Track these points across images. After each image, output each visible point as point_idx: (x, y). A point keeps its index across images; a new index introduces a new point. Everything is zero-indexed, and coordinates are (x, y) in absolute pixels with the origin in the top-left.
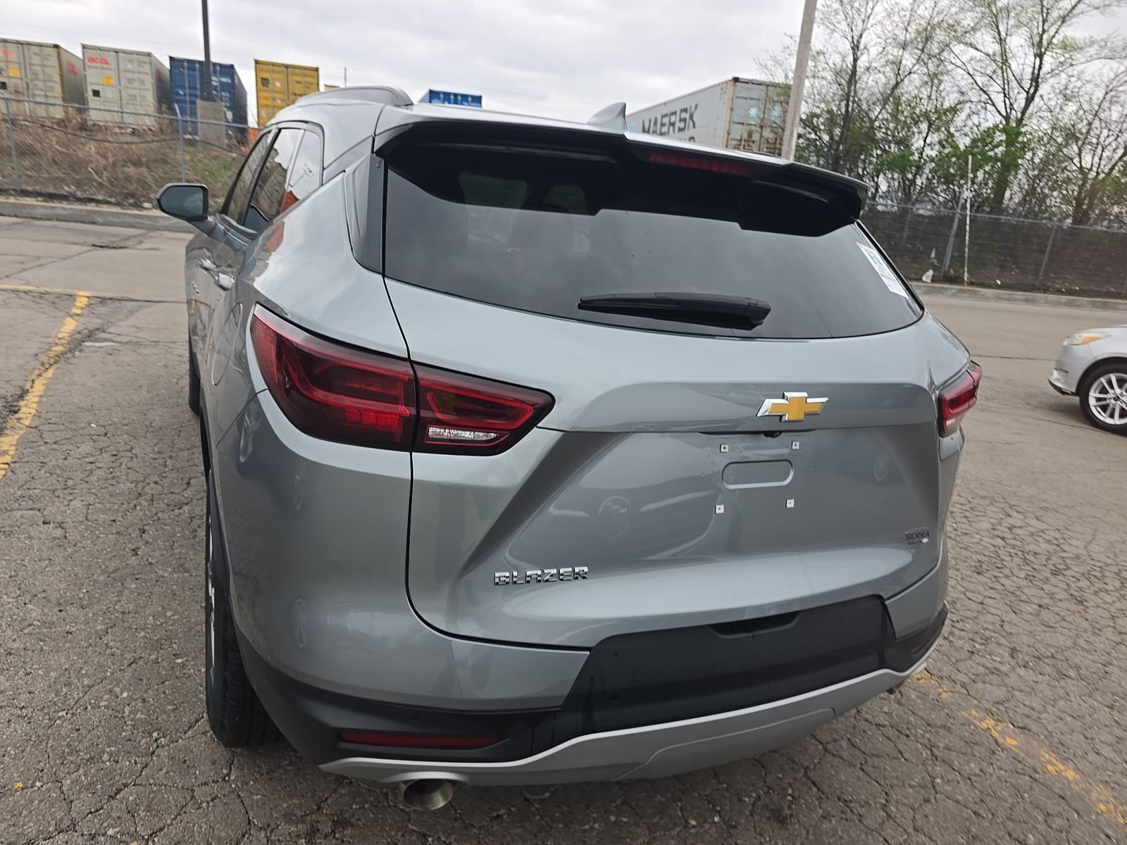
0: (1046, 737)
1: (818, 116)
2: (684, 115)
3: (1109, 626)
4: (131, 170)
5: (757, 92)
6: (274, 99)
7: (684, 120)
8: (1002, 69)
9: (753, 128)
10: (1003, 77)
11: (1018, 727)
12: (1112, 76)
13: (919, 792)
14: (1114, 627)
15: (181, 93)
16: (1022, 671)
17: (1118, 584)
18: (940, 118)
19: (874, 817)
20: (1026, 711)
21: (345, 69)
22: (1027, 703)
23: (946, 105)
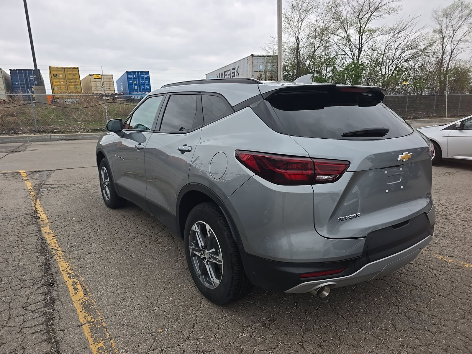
0: (459, 258)
1: (287, 66)
2: (233, 71)
3: (459, 224)
4: (10, 119)
5: (262, 59)
6: (60, 82)
7: (234, 72)
8: (348, 41)
9: (262, 73)
10: (349, 45)
11: (450, 257)
12: (387, 40)
13: (433, 279)
14: (460, 224)
15: (17, 84)
16: (442, 241)
17: (455, 212)
18: (330, 62)
19: (426, 288)
20: (450, 252)
21: (102, 67)
22: (449, 250)
23: (332, 57)
